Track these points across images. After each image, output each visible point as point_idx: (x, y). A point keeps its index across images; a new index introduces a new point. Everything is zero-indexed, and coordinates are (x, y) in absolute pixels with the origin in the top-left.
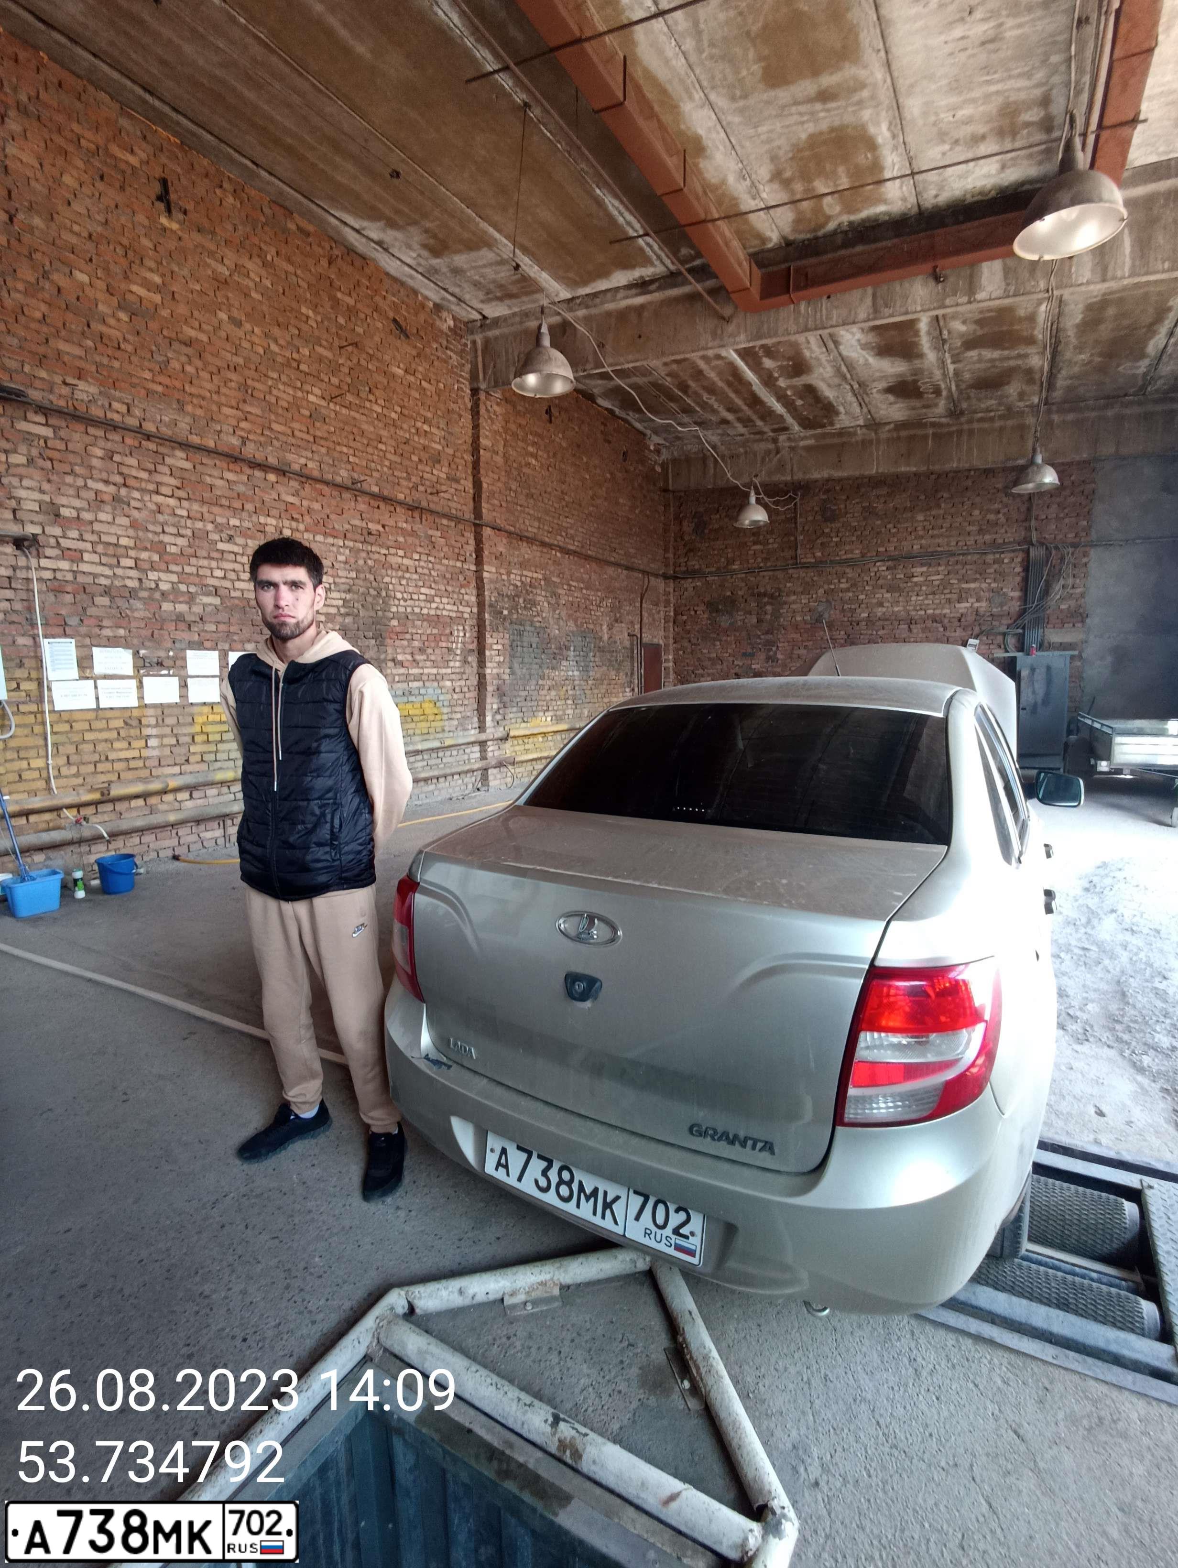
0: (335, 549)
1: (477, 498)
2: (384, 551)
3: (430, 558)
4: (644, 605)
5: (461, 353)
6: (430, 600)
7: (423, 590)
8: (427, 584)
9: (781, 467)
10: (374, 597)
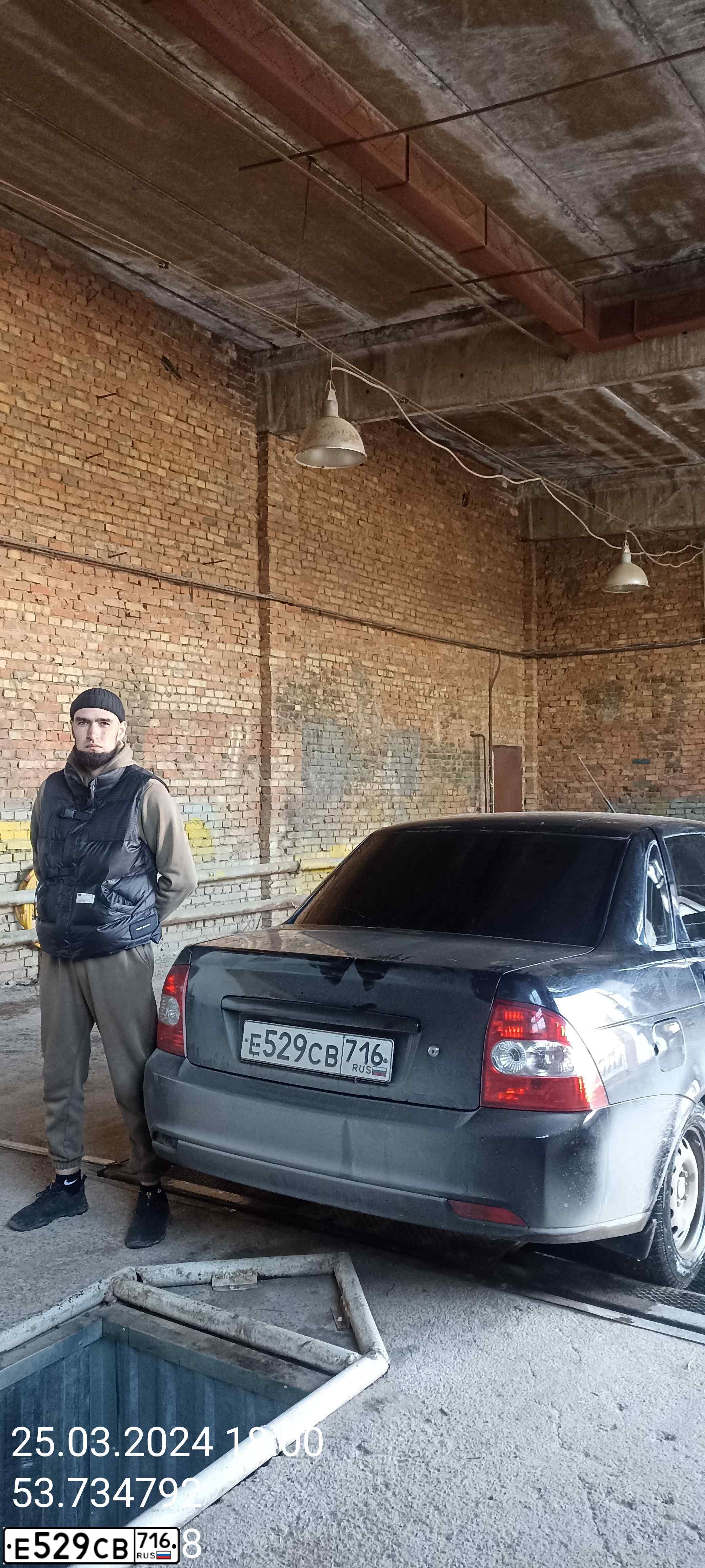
0: (85, 635)
1: (263, 565)
2: (144, 636)
3: (201, 643)
4: (495, 694)
5: (247, 390)
6: (200, 694)
7: (192, 682)
8: (198, 674)
9: (681, 507)
10: (131, 693)
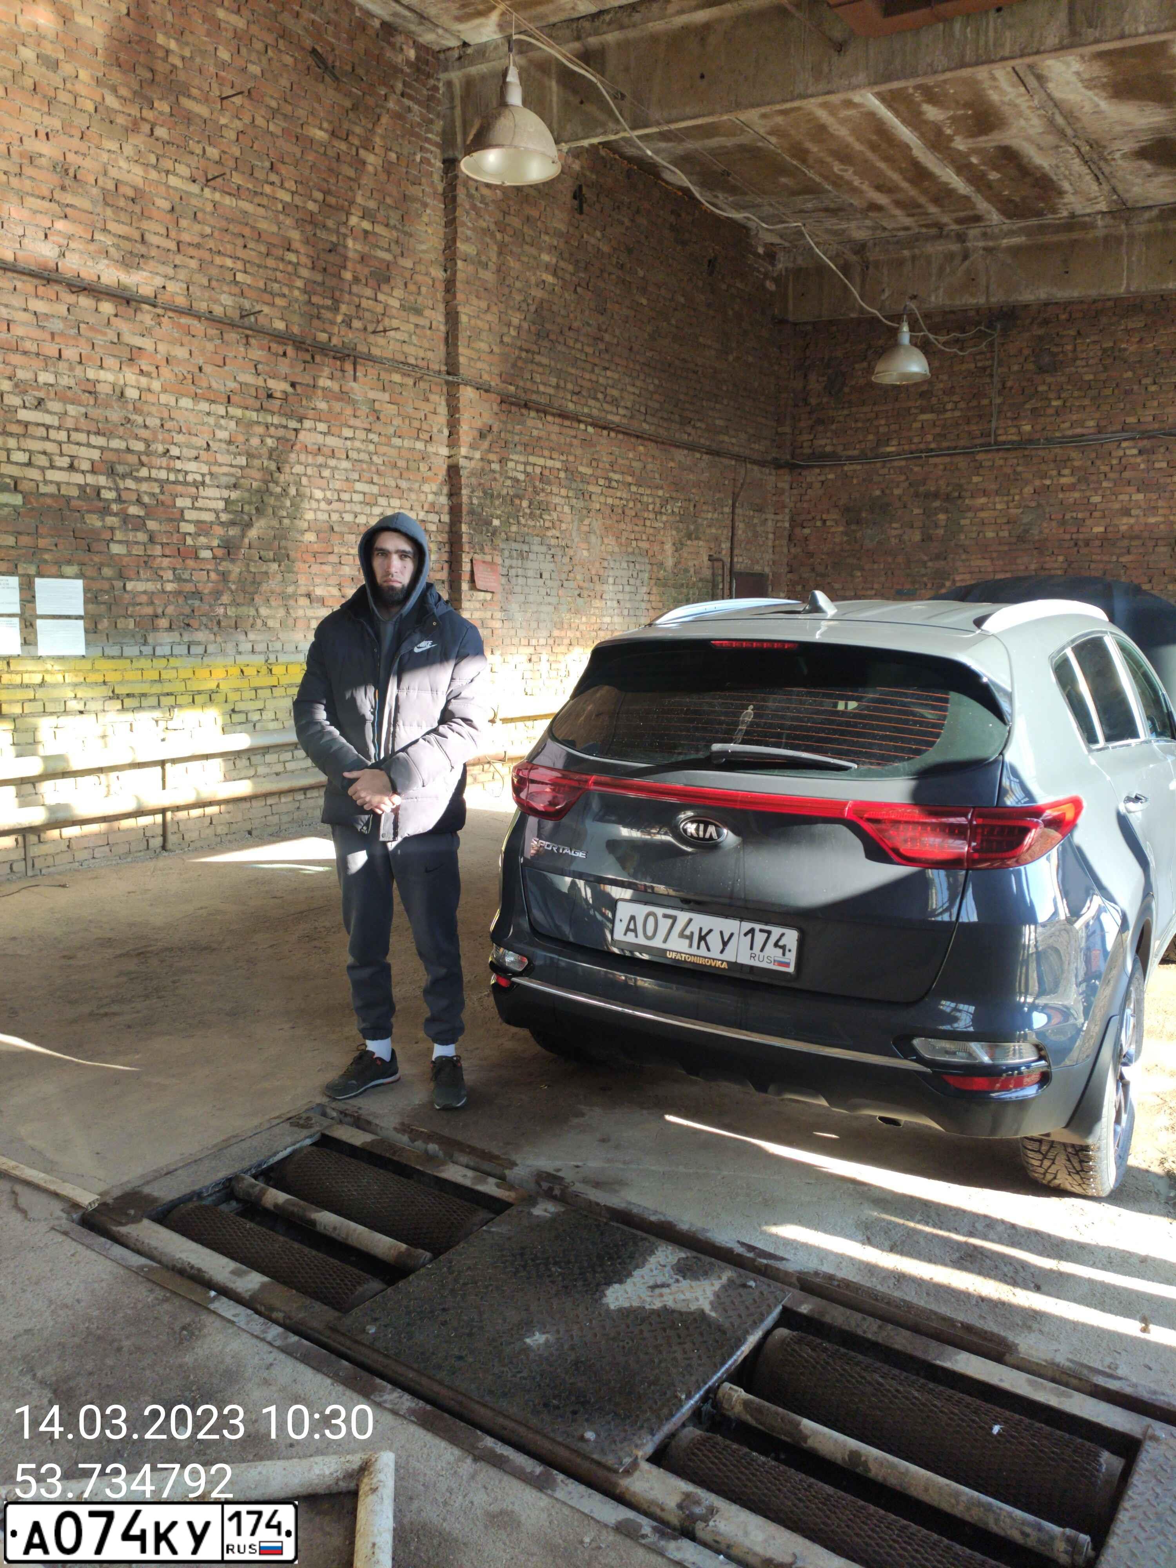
0: (211, 420)
1: (451, 339)
2: (293, 424)
3: (370, 436)
4: (739, 511)
5: (429, 102)
6: (370, 502)
8: (366, 475)
9: (971, 280)
10: (277, 497)
